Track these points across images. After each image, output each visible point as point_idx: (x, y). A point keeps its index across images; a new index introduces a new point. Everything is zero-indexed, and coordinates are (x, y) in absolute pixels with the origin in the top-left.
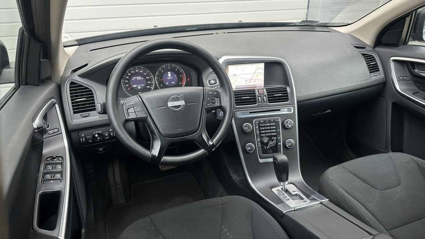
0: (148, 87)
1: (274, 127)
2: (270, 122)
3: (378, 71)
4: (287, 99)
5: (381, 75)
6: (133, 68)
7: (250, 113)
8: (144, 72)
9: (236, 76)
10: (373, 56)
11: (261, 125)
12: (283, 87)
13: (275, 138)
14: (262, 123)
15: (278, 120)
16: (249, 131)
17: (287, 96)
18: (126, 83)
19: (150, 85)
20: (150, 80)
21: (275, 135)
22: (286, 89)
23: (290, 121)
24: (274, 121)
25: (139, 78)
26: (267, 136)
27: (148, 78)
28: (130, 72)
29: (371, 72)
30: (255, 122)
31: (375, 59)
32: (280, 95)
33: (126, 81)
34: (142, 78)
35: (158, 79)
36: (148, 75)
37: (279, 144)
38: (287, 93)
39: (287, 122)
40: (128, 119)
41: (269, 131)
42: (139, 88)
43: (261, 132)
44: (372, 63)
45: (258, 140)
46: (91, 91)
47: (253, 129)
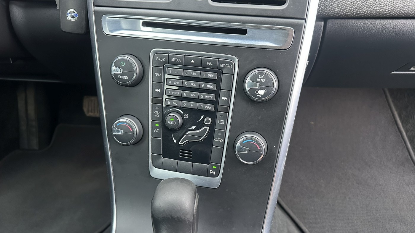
1: (210, 86)
2: (201, 66)
7: (145, 24)
13: (208, 121)
15: (230, 66)
16: (127, 81)
21: (208, 111)
23: (266, 76)
24: (217, 67)
26: (185, 110)
30: (155, 58)
37: (220, 141)
39: (255, 78)
41: (193, 95)
45: (157, 114)
47: (146, 77)
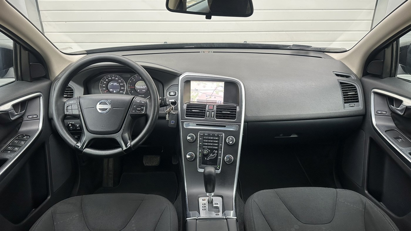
0: (121, 92)
1: (216, 141)
2: (213, 136)
3: (358, 102)
4: (233, 118)
5: (360, 106)
6: (111, 75)
7: (197, 125)
8: (119, 79)
9: (198, 91)
10: (354, 86)
11: (204, 137)
12: (235, 105)
13: (216, 152)
14: (206, 136)
15: (222, 136)
16: (191, 141)
17: (235, 114)
18: (104, 87)
19: (123, 90)
20: (123, 86)
21: (216, 149)
22: (236, 108)
23: (232, 138)
24: (218, 136)
25: (115, 84)
26: (209, 149)
27: (122, 84)
28: (107, 79)
29: (345, 103)
30: (200, 134)
31: (356, 90)
32: (229, 112)
33: (104, 86)
34: (118, 85)
35: (130, 86)
36: (122, 82)
37: (220, 157)
38: (235, 112)
39: (229, 139)
40: (66, 114)
41: (211, 144)
42: (114, 92)
43: (204, 144)
44: (350, 93)
45: (200, 151)
46: (72, 90)
47: (197, 140)
